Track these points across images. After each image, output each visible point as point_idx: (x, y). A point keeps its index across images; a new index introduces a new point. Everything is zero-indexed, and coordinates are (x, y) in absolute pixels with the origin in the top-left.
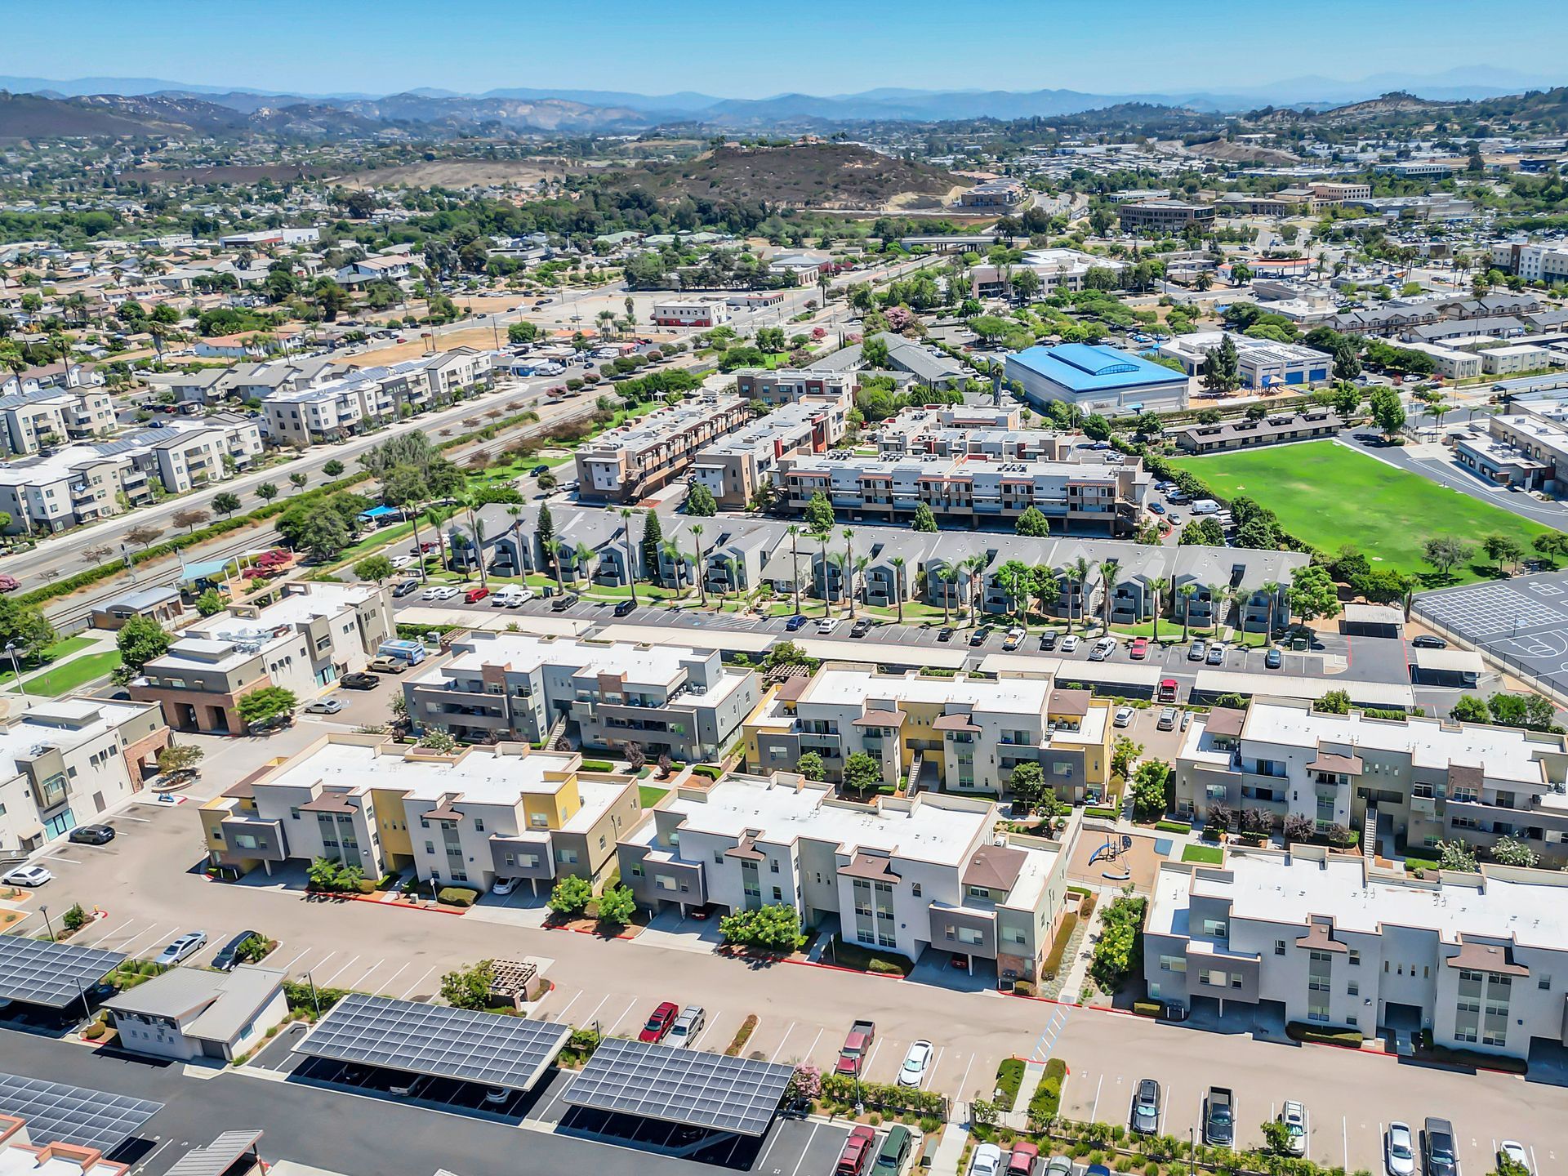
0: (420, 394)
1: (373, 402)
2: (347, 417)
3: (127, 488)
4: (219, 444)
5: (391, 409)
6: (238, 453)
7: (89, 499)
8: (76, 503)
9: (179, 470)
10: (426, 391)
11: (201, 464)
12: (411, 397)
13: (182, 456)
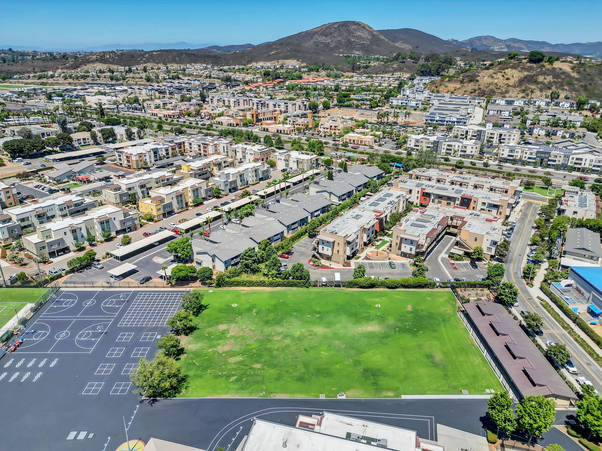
0: (555, 161)
1: (528, 156)
2: (512, 156)
3: (428, 147)
4: (459, 146)
5: (534, 161)
6: (465, 151)
7: (418, 146)
8: (415, 146)
9: (444, 148)
10: (560, 161)
11: (451, 150)
12: (549, 160)
13: (446, 145)
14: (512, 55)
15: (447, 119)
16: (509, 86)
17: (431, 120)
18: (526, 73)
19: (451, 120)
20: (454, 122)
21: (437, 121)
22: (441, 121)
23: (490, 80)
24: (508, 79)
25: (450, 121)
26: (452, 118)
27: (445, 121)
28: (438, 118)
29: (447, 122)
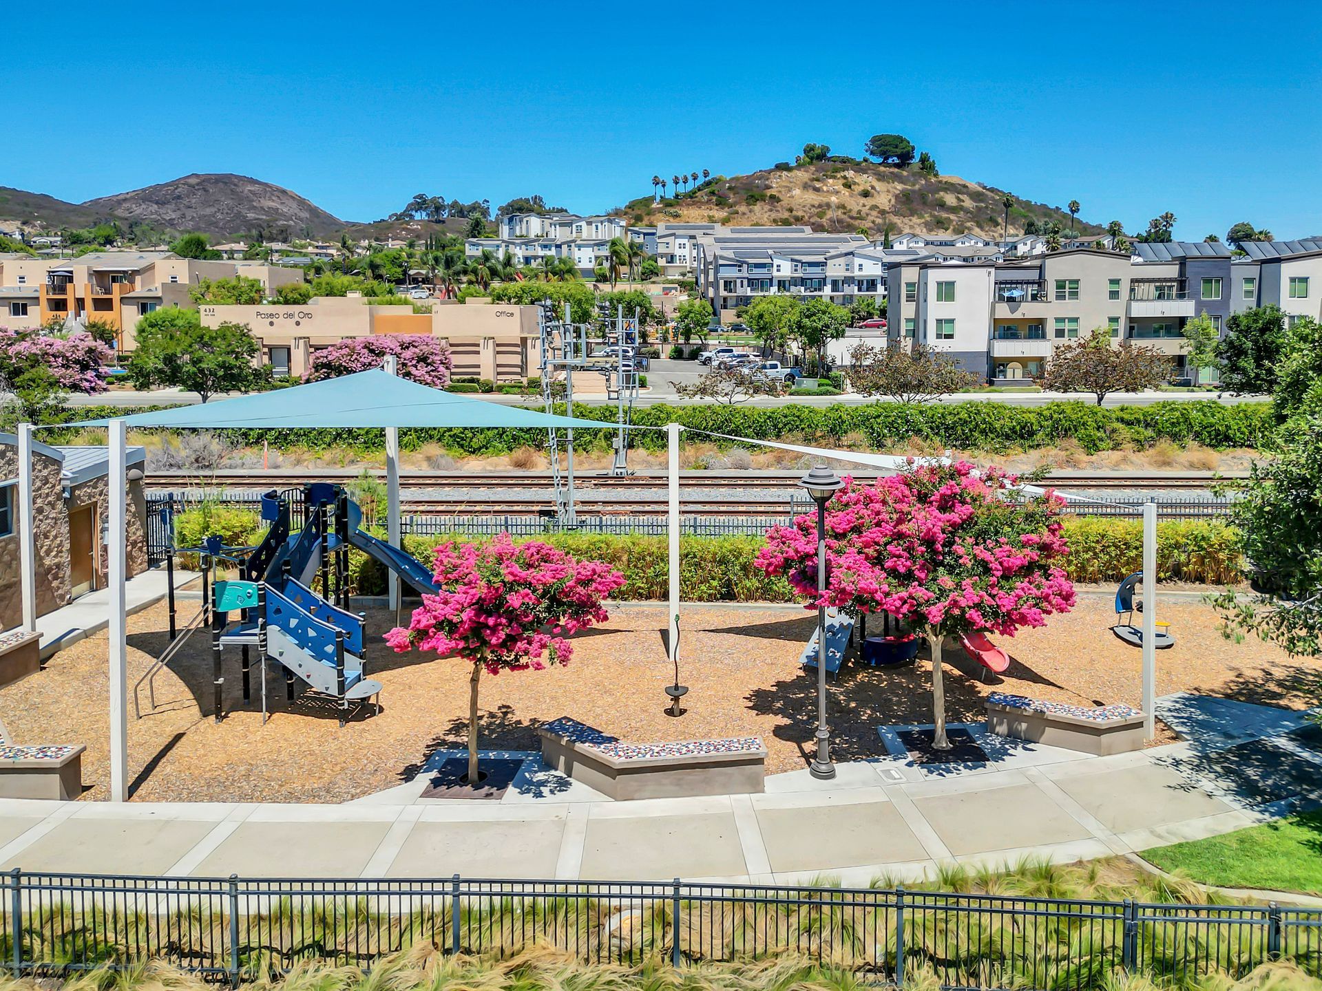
14: (818, 151)
15: (835, 270)
16: (883, 212)
17: (751, 282)
18: (900, 187)
19: (857, 273)
20: (872, 285)
21: (782, 284)
22: (803, 282)
23: (811, 198)
24: (866, 194)
25: (849, 280)
26: (857, 261)
27: (822, 282)
28: (785, 269)
29: (835, 285)
